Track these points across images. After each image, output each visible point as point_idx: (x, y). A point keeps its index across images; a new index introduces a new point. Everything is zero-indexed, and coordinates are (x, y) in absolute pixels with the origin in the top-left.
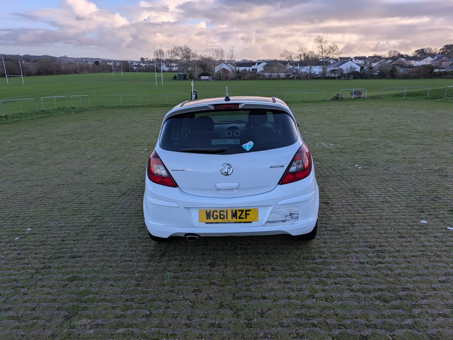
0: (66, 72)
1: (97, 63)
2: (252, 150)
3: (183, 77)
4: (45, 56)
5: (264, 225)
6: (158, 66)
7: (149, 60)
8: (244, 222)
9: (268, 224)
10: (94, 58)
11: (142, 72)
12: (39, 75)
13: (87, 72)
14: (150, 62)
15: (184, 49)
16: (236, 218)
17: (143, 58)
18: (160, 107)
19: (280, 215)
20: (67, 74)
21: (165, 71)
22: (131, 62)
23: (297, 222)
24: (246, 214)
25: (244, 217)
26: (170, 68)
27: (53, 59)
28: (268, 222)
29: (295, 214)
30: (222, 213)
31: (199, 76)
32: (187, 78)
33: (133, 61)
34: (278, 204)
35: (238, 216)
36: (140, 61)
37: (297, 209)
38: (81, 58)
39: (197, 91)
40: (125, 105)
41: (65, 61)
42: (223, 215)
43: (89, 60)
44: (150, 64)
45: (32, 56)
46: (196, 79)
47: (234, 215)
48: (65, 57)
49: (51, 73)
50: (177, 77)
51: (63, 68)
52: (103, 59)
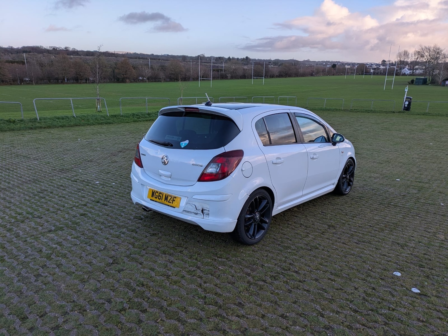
0: (303, 75)
1: (334, 66)
2: (186, 148)
3: (422, 81)
4: (291, 60)
5: (182, 213)
6: (398, 69)
7: (391, 62)
8: (171, 206)
9: (184, 213)
10: (334, 61)
11: (379, 75)
12: (280, 77)
13: (322, 75)
14: (392, 64)
15: (433, 50)
16: (167, 201)
17: (385, 60)
18: (362, 112)
19: (193, 207)
20: (304, 76)
21: (406, 74)
22: (370, 65)
23: (207, 218)
24: (173, 200)
25: (172, 202)
26: (413, 71)
27: (296, 63)
28: (185, 211)
29: (206, 210)
30: (160, 195)
31: (444, 80)
32: (428, 82)
33: (373, 64)
34: (193, 197)
35: (168, 200)
36: (381, 63)
37: (208, 207)
38: (322, 61)
39: (412, 98)
40: (328, 108)
41: (306, 64)
42: (160, 196)
43: (329, 63)
44: (391, 67)
45: (281, 60)
46: (439, 84)
47: (166, 199)
48: (308, 61)
49: (290, 76)
50: (415, 82)
51: (301, 71)
52: (343, 62)
